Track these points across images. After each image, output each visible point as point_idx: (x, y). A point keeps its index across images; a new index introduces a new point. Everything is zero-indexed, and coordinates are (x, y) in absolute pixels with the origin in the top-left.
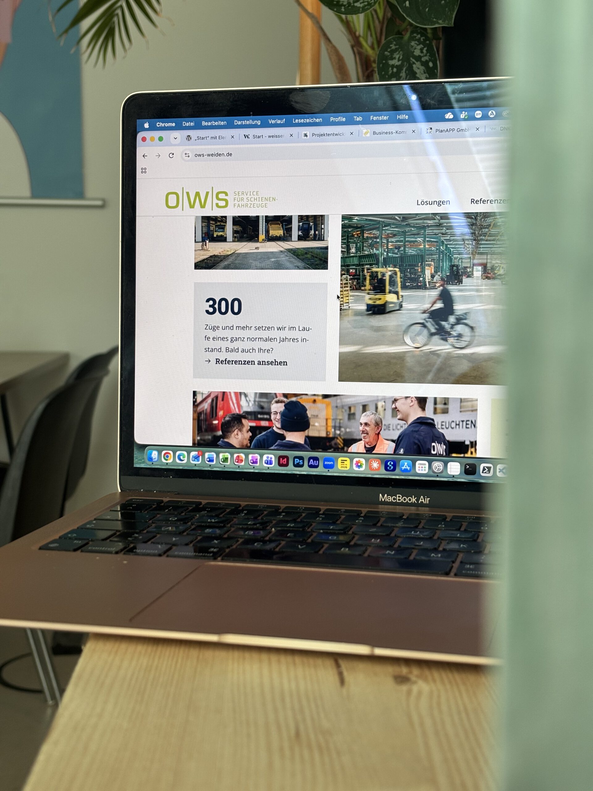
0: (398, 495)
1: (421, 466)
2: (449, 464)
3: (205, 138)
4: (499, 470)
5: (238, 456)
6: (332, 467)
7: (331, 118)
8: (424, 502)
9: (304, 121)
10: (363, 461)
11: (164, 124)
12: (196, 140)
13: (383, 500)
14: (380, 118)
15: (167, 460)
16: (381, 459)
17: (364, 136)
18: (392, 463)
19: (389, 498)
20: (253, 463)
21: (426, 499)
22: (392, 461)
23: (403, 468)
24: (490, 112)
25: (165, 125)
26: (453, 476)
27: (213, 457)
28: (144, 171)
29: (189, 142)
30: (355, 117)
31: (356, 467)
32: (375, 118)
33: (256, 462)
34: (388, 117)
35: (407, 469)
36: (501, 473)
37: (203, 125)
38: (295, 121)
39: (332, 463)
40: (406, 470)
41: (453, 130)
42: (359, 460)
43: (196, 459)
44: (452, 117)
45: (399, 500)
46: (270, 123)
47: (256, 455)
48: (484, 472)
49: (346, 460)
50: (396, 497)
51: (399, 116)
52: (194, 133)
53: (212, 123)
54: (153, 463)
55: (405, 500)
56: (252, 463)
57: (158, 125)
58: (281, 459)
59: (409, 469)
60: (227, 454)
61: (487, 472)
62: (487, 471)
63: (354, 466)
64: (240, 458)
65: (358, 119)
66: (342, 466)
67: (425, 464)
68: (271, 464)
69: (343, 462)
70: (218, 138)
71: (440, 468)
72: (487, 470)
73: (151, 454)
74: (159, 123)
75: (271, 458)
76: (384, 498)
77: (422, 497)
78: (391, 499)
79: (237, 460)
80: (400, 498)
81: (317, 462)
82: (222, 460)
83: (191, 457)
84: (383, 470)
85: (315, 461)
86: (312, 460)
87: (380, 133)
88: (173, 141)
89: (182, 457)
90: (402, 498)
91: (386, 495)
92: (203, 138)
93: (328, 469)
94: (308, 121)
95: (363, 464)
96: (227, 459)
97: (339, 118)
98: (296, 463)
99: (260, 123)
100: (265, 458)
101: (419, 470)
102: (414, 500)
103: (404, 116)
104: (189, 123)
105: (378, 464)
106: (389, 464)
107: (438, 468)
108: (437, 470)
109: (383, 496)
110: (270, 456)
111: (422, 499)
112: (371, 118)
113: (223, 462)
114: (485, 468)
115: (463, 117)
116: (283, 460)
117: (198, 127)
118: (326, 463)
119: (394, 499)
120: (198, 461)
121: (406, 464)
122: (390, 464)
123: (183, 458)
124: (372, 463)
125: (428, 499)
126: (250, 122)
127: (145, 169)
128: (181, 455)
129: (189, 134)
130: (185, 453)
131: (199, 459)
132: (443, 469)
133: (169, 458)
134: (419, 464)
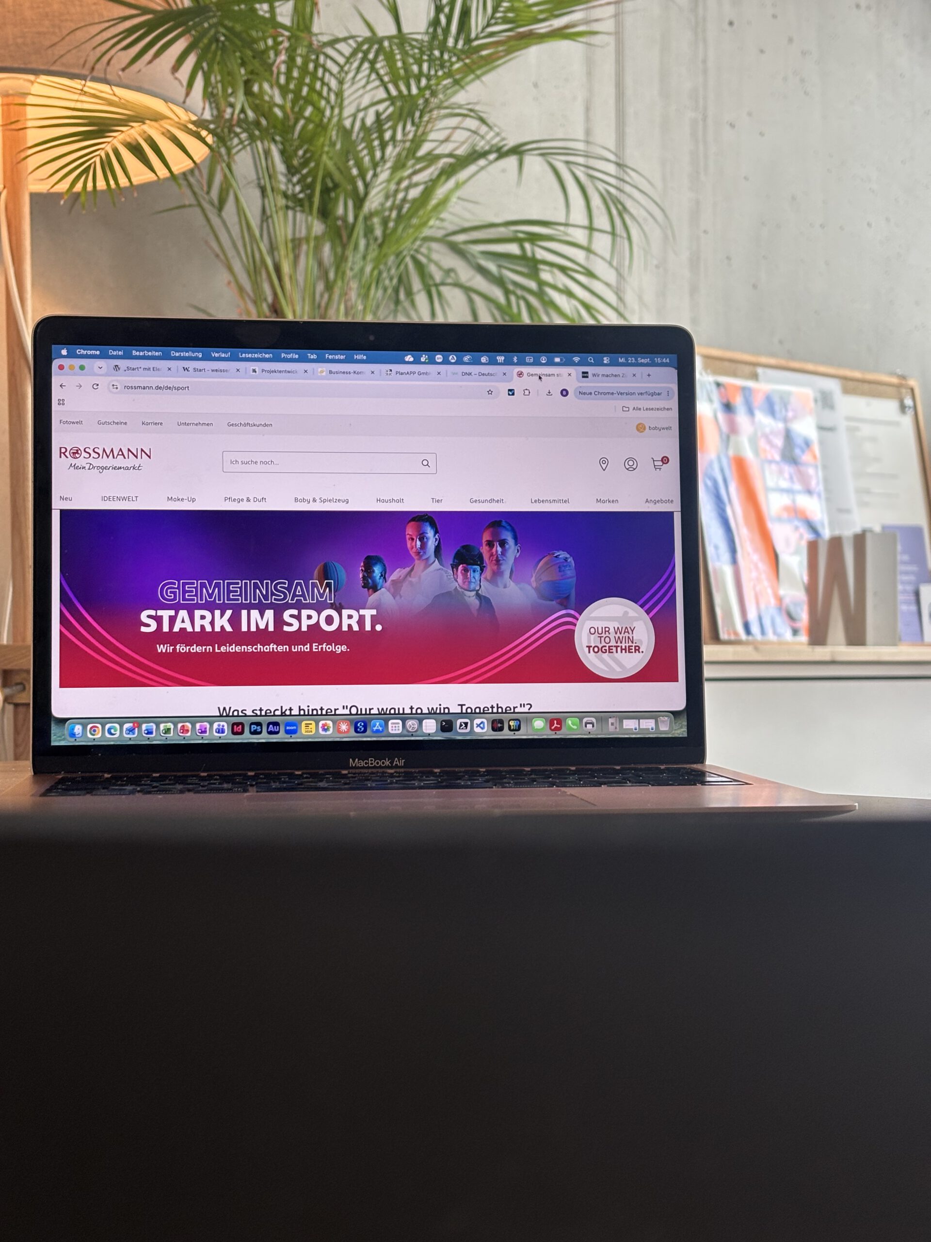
0: (370, 759)
1: (394, 726)
2: (424, 721)
3: (137, 369)
4: (476, 725)
5: (183, 726)
6: (294, 732)
7: (282, 354)
9: (252, 355)
10: (330, 723)
11: (86, 351)
12: (125, 370)
13: (354, 765)
14: (337, 357)
15: (94, 735)
16: (350, 721)
17: (319, 374)
18: (363, 724)
19: (361, 762)
20: (202, 732)
21: (401, 761)
22: (363, 722)
23: (375, 728)
24: (451, 357)
26: (429, 734)
27: (152, 729)
28: (61, 402)
29: (117, 372)
30: (309, 355)
31: (323, 730)
32: (330, 357)
33: (205, 732)
34: (344, 356)
35: (379, 729)
36: (478, 727)
37: (133, 354)
38: (241, 355)
39: (295, 728)
40: (378, 731)
41: (414, 373)
42: (326, 723)
43: (130, 733)
44: (412, 359)
45: (372, 764)
46: (213, 356)
47: (205, 723)
48: (461, 728)
49: (311, 724)
50: (368, 761)
51: (356, 356)
52: (123, 363)
53: (145, 354)
54: (76, 740)
55: (378, 763)
56: (200, 733)
57: (79, 352)
58: (235, 726)
59: (381, 730)
60: (170, 724)
63: (320, 730)
64: (185, 728)
65: (312, 357)
66: (307, 730)
67: (398, 723)
68: (223, 732)
69: (307, 725)
70: (152, 369)
71: (415, 726)
72: (464, 725)
73: (73, 729)
74: (80, 350)
75: (223, 726)
77: (396, 759)
79: (182, 731)
80: (373, 762)
81: (278, 727)
82: (164, 731)
83: (125, 730)
84: (352, 732)
85: (275, 727)
86: (271, 726)
87: (337, 373)
88: (96, 370)
89: (112, 731)
90: (374, 762)
91: (357, 760)
92: (134, 369)
93: (290, 735)
94: (256, 355)
95: (330, 727)
96: (169, 729)
97: (291, 355)
98: (252, 731)
99: (201, 355)
100: (215, 726)
101: (392, 730)
102: (387, 763)
103: (362, 356)
104: (117, 352)
105: (346, 726)
106: (359, 725)
107: (412, 726)
108: (411, 728)
109: (354, 761)
110: (222, 723)
111: (396, 762)
112: (327, 357)
113: (164, 734)
114: (462, 724)
115: (424, 360)
116: (237, 727)
117: (128, 356)
118: (288, 728)
120: (134, 734)
121: (378, 724)
122: (361, 725)
123: (115, 732)
124: (340, 725)
125: (403, 761)
126: (190, 354)
127: (63, 400)
128: (112, 729)
129: (117, 364)
130: (117, 726)
131: (135, 732)
132: (418, 728)
133: (97, 732)
134: (392, 723)
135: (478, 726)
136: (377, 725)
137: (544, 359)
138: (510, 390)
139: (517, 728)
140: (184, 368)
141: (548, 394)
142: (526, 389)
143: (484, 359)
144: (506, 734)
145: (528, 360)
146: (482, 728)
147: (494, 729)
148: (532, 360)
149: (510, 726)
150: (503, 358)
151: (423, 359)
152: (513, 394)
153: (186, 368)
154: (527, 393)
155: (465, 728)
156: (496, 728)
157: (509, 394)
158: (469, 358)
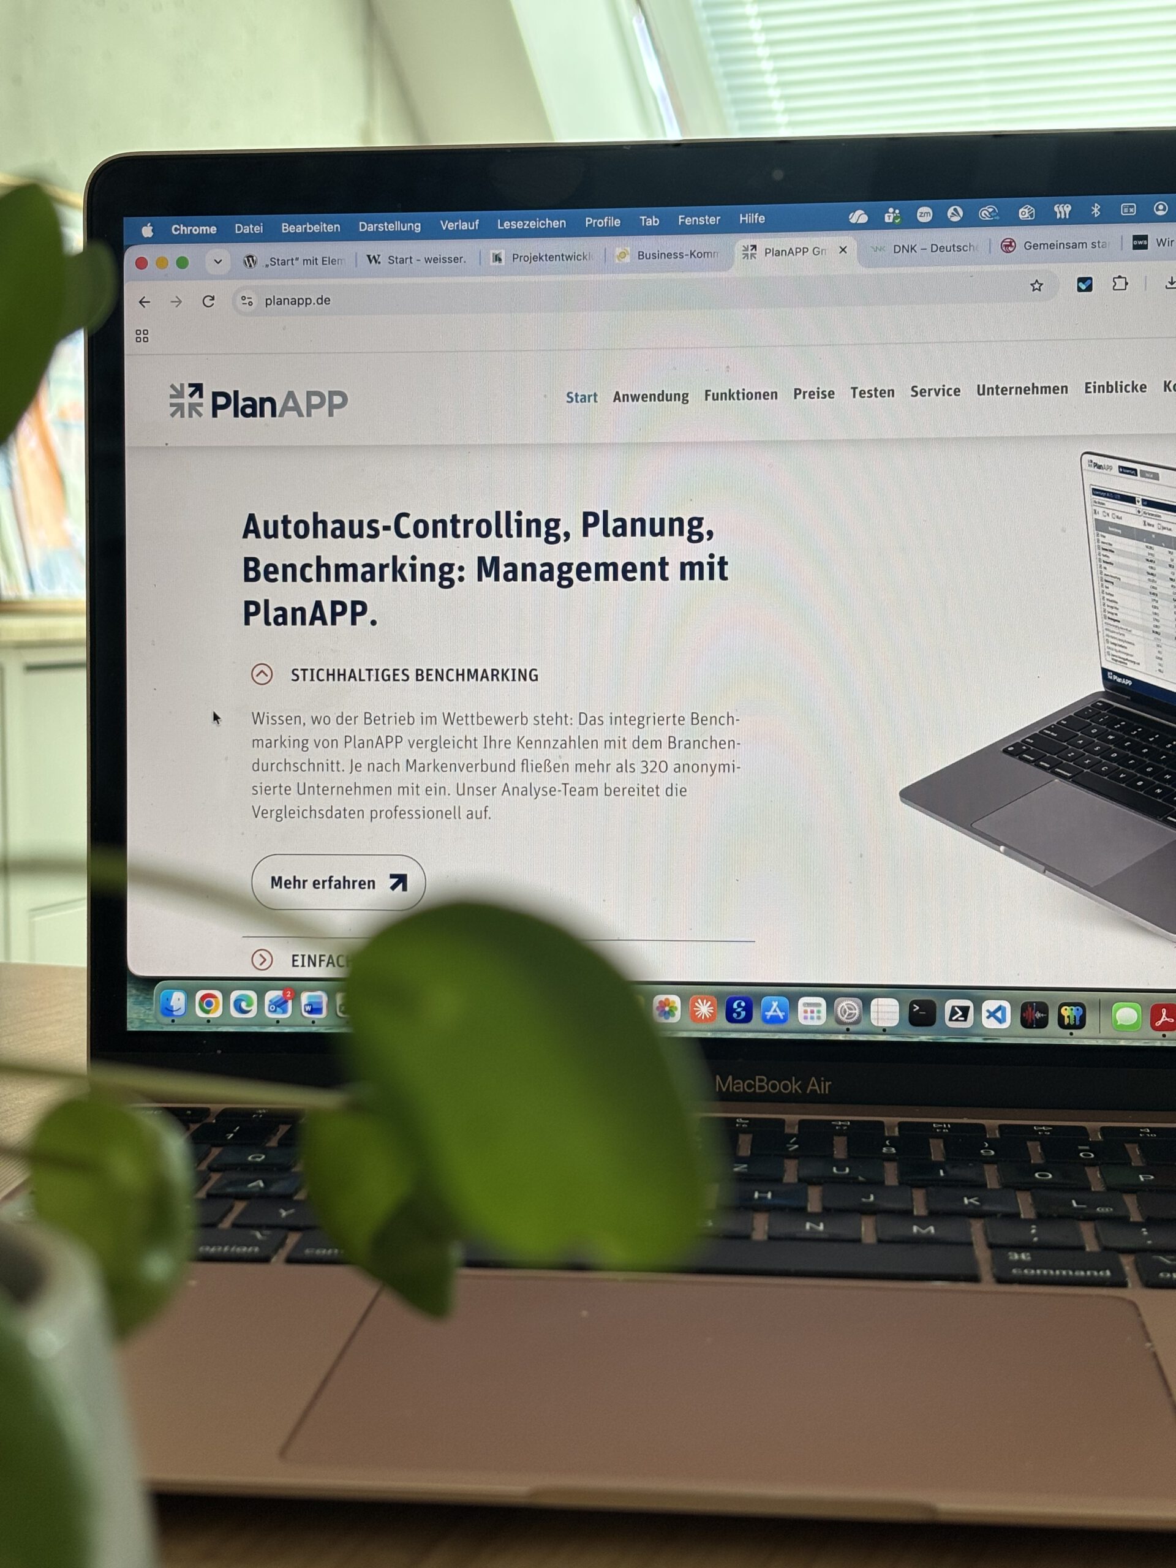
0: (757, 1077)
1: (809, 1009)
2: (874, 1002)
3: (290, 262)
4: (988, 1014)
7: (587, 219)
8: (819, 1092)
9: (524, 224)
10: (676, 1000)
11: (189, 228)
12: (267, 266)
13: (724, 1090)
14: (701, 221)
15: (207, 1012)
16: (719, 996)
18: (743, 1004)
19: (739, 1083)
21: (822, 1083)
22: (743, 999)
23: (769, 1014)
24: (951, 210)
25: (191, 230)
26: (884, 1030)
27: (321, 1003)
28: (142, 336)
29: (250, 269)
30: (643, 218)
31: (660, 1015)
32: (688, 221)
34: (718, 218)
35: (778, 1016)
36: (992, 1018)
37: (283, 231)
38: (502, 225)
40: (775, 1020)
43: (278, 1009)
44: (864, 219)
45: (761, 1088)
46: (444, 228)
48: (954, 1018)
50: (755, 1081)
51: (744, 216)
52: (263, 251)
53: (306, 228)
54: (173, 1021)
55: (774, 1087)
57: (176, 230)
59: (782, 1018)
61: (960, 1019)
62: (961, 1016)
63: (656, 1013)
65: (649, 223)
67: (819, 1005)
70: (320, 261)
71: (854, 1012)
72: (960, 1013)
73: (168, 1000)
74: (178, 227)
76: (727, 1085)
77: (813, 1078)
78: (741, 1086)
80: (763, 1084)
82: (343, 1008)
83: (267, 1003)
84: (722, 1021)
88: (212, 268)
89: (244, 1005)
90: (767, 1084)
91: (730, 1078)
92: (284, 263)
94: (532, 224)
95: (676, 1009)
97: (606, 220)
99: (419, 228)
101: (806, 1018)
102: (794, 1087)
103: (756, 217)
104: (251, 226)
105: (709, 1007)
106: (735, 1005)
107: (848, 1011)
108: (846, 1016)
109: (724, 1081)
111: (813, 1085)
112: (680, 220)
114: (956, 1009)
115: (891, 221)
117: (272, 236)
119: (750, 1086)
120: (285, 1011)
121: (775, 1004)
122: (739, 1005)
123: (248, 1006)
124: (697, 1004)
125: (827, 1084)
126: (396, 226)
127: (145, 332)
128: (243, 1000)
129: (248, 253)
130: (253, 995)
131: (287, 1006)
132: (860, 1015)
133: (214, 1006)
134: (804, 1005)
135: (992, 1014)
136: (775, 1007)
137: (1161, 207)
138: (1081, 280)
139: (1078, 1023)
140: (369, 256)
141: (1169, 286)
142: (1120, 277)
143: (1024, 213)
144: (1052, 1035)
145: (1126, 210)
146: (1000, 1021)
147: (1026, 1023)
148: (1133, 211)
149: (1061, 1018)
150: (1068, 209)
151: (888, 218)
152: (1089, 289)
153: (374, 257)
154: (1120, 284)
155: (963, 1019)
156: (1030, 1021)
157: (1080, 290)
158: (991, 210)
